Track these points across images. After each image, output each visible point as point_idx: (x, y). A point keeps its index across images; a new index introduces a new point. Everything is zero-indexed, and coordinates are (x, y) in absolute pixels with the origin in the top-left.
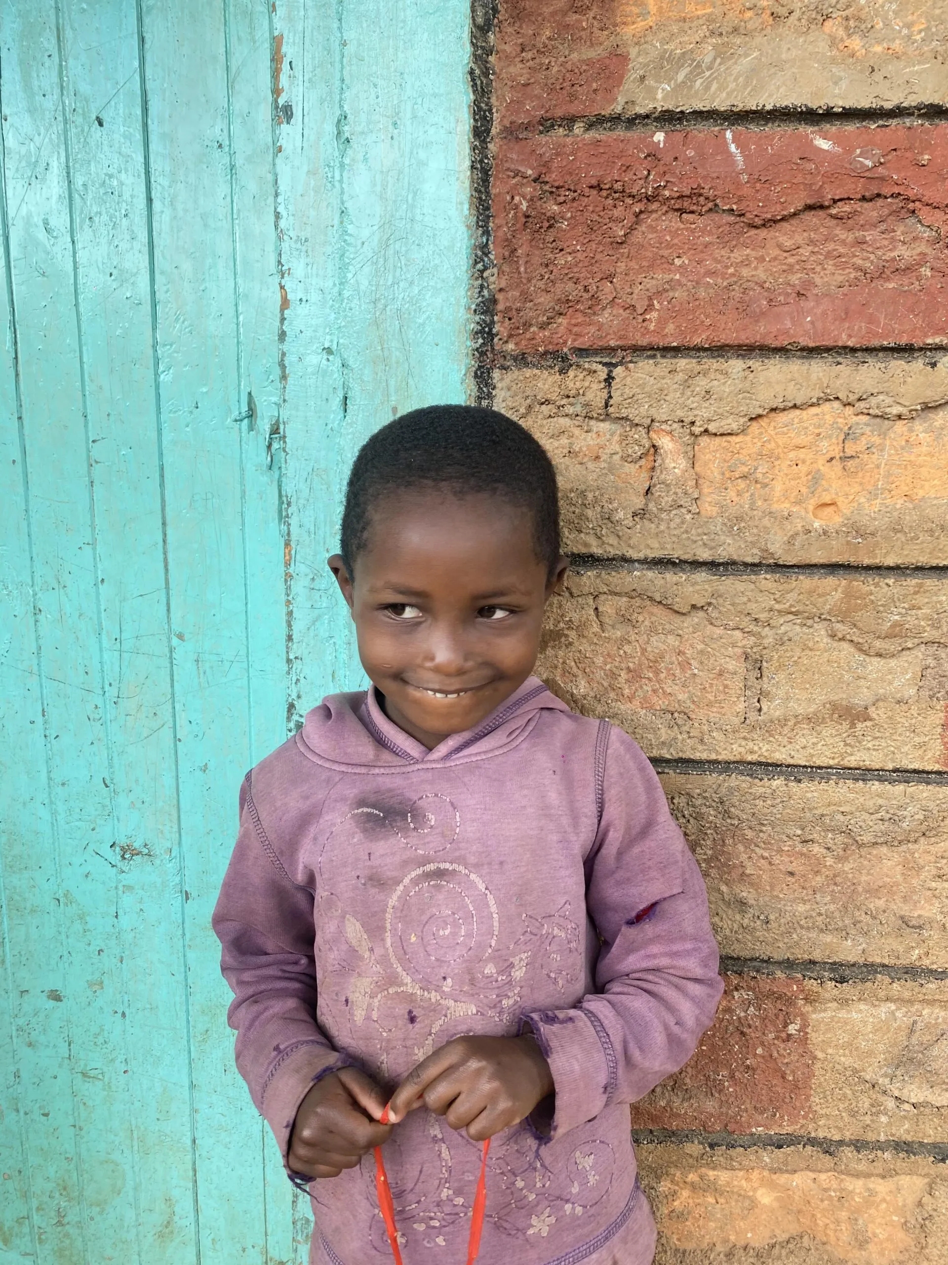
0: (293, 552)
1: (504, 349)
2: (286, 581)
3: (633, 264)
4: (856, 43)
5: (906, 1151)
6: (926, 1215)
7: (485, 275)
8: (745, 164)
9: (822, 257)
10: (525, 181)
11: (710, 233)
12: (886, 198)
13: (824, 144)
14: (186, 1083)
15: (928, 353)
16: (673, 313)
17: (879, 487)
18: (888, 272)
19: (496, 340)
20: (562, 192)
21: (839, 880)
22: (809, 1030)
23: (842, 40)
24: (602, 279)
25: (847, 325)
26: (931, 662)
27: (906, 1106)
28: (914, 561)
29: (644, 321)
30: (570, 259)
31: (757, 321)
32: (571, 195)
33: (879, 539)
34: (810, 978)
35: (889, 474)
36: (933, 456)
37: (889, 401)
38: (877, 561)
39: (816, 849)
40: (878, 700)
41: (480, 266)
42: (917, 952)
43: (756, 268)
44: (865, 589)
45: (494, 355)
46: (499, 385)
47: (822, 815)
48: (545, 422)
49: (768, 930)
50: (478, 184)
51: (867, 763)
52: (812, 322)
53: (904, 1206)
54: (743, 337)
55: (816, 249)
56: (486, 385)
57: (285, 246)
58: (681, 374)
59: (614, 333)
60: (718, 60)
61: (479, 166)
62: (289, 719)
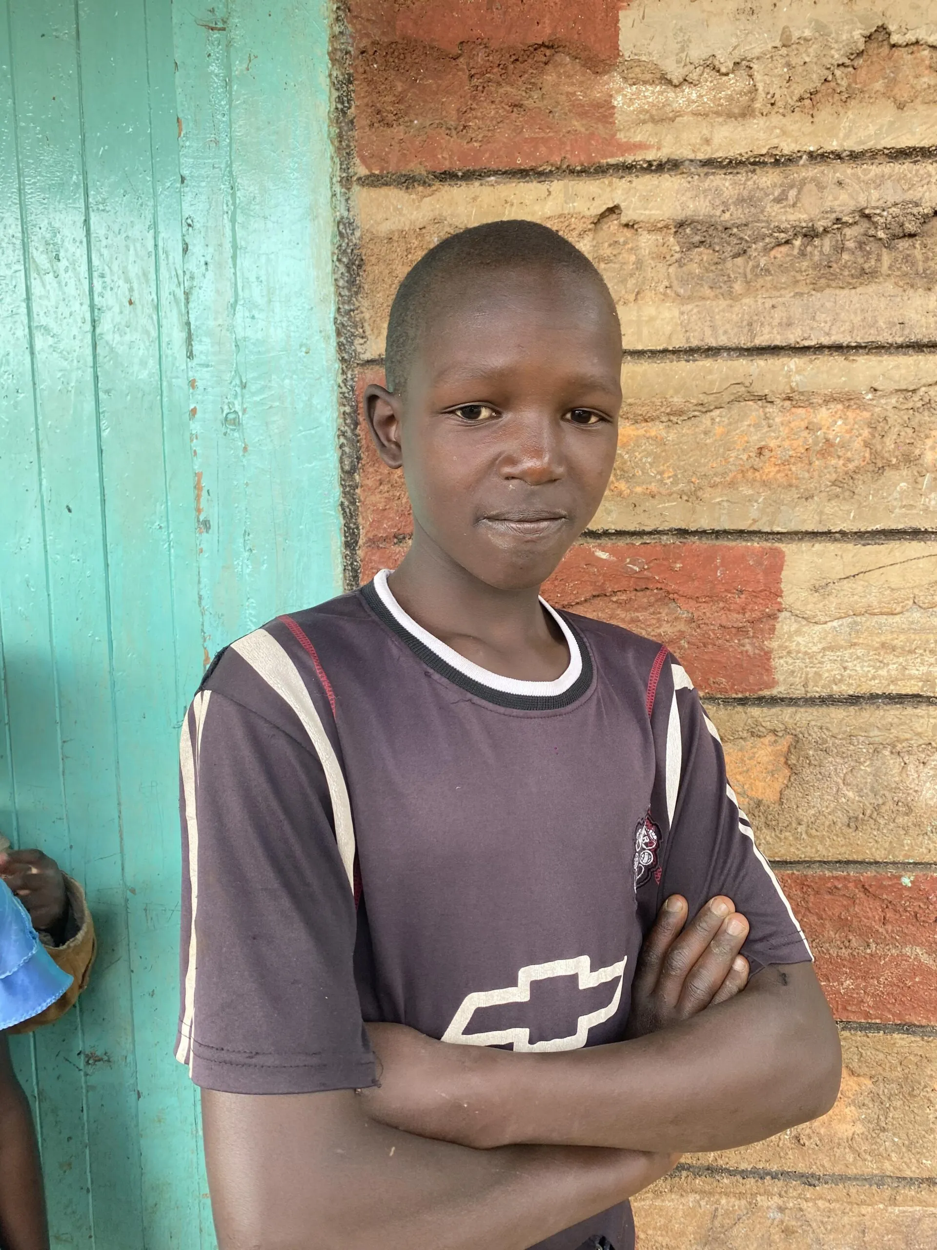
4: (623, 486)
12: (652, 590)
13: (604, 555)
57: (207, 618)
61: (350, 568)
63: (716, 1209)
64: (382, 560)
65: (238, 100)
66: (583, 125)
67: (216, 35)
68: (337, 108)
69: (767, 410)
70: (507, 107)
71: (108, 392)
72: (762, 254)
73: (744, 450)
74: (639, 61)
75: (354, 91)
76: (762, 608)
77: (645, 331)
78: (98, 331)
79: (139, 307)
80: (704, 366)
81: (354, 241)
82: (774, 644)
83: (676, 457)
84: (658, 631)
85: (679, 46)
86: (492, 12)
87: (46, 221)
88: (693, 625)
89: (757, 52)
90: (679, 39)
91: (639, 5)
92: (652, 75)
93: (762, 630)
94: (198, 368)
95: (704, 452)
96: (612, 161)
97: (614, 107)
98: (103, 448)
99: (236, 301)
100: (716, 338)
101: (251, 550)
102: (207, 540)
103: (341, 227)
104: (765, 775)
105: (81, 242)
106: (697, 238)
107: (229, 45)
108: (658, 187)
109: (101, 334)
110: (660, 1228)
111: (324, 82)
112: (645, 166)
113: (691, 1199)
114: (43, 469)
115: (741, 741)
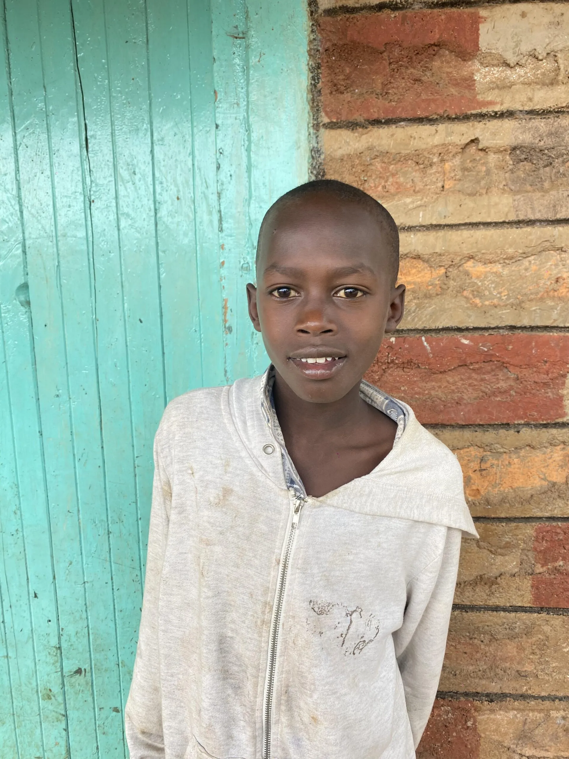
4: (477, 301)
8: (431, 350)
9: (467, 386)
11: (417, 377)
12: (494, 362)
13: (466, 342)
15: (516, 427)
17: (497, 482)
18: (496, 393)
21: (488, 654)
22: (477, 724)
23: (471, 299)
25: (479, 416)
27: (524, 758)
28: (514, 516)
31: (440, 414)
33: (498, 506)
34: (476, 700)
35: (501, 477)
36: (520, 469)
37: (499, 446)
38: (498, 515)
39: (476, 641)
40: (501, 574)
42: (525, 688)
43: (437, 391)
44: (493, 527)
47: (478, 627)
49: (456, 679)
51: (497, 603)
52: (463, 415)
55: (464, 383)
60: (418, 309)
63: (526, 719)
65: (253, 79)
66: (456, 91)
67: (239, 41)
68: (311, 84)
69: (562, 256)
70: (412, 81)
71: (164, 252)
72: (561, 165)
73: (549, 279)
74: (491, 53)
75: (321, 73)
76: (558, 371)
77: (493, 211)
78: (158, 215)
79: (183, 201)
80: (527, 231)
81: (320, 161)
82: (565, 392)
83: (508, 284)
84: (498, 386)
85: (514, 44)
86: (404, 26)
87: (128, 152)
88: (518, 382)
89: (560, 47)
90: (515, 40)
91: (492, 20)
92: (497, 61)
93: (558, 384)
94: (226, 238)
95: (525, 281)
96: (474, 112)
97: (475, 80)
98: (161, 285)
99: (250, 198)
100: (534, 215)
101: (257, 343)
102: (231, 338)
103: (313, 153)
104: (557, 468)
105: (149, 164)
106: (523, 157)
107: (247, 47)
108: (501, 127)
109: (160, 218)
110: (493, 731)
111: (304, 69)
112: (493, 114)
113: (511, 714)
114: (125, 298)
115: (544, 448)
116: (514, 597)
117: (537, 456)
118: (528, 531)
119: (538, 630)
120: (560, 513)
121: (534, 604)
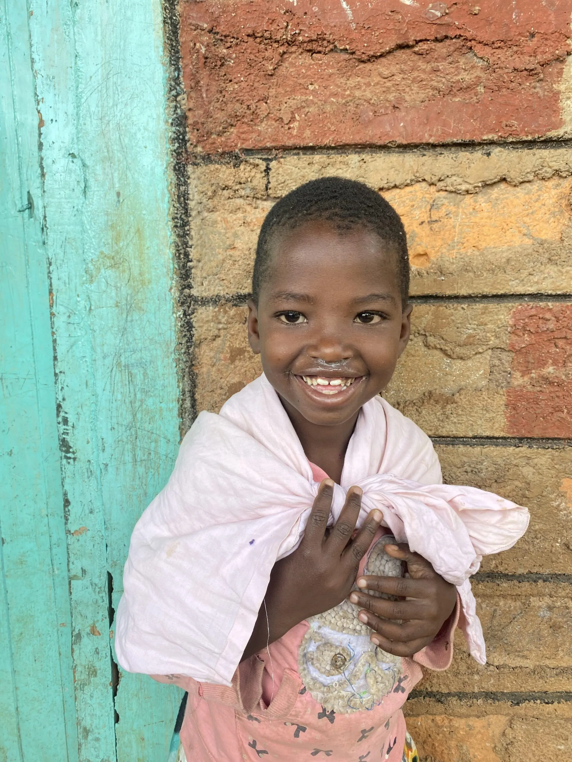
0: (54, 298)
1: (195, 151)
2: (51, 318)
3: (281, 90)
5: (493, 699)
6: (509, 742)
7: (178, 99)
8: (353, 16)
9: (410, 82)
10: (203, 32)
11: (332, 67)
12: (452, 39)
14: (9, 669)
15: (485, 147)
16: (309, 123)
17: (456, 240)
18: (455, 90)
19: (188, 145)
20: (229, 39)
24: (259, 101)
25: (428, 128)
26: (497, 362)
27: (491, 668)
28: (481, 292)
29: (289, 128)
30: (236, 86)
31: (366, 127)
32: (235, 41)
33: (456, 277)
35: (462, 232)
36: (491, 219)
37: (459, 180)
38: (456, 292)
40: (461, 389)
41: (174, 92)
42: (494, 562)
43: (365, 91)
44: (448, 312)
45: (188, 155)
46: (192, 176)
48: (226, 202)
50: (170, 34)
51: (454, 432)
52: (404, 127)
53: (493, 736)
54: (358, 138)
55: (406, 76)
56: (183, 176)
57: (39, 81)
58: (316, 165)
59: (269, 138)
61: (169, 21)
62: (58, 416)
63: (495, 610)
64: (199, 15)
76: (552, 50)
82: (562, 88)
84: (457, 78)
88: (488, 70)
93: (550, 74)
104: (548, 216)
115: (528, 185)
116: (479, 422)
117: (518, 198)
118: (502, 317)
119: (514, 474)
120: (550, 287)
121: (509, 433)
